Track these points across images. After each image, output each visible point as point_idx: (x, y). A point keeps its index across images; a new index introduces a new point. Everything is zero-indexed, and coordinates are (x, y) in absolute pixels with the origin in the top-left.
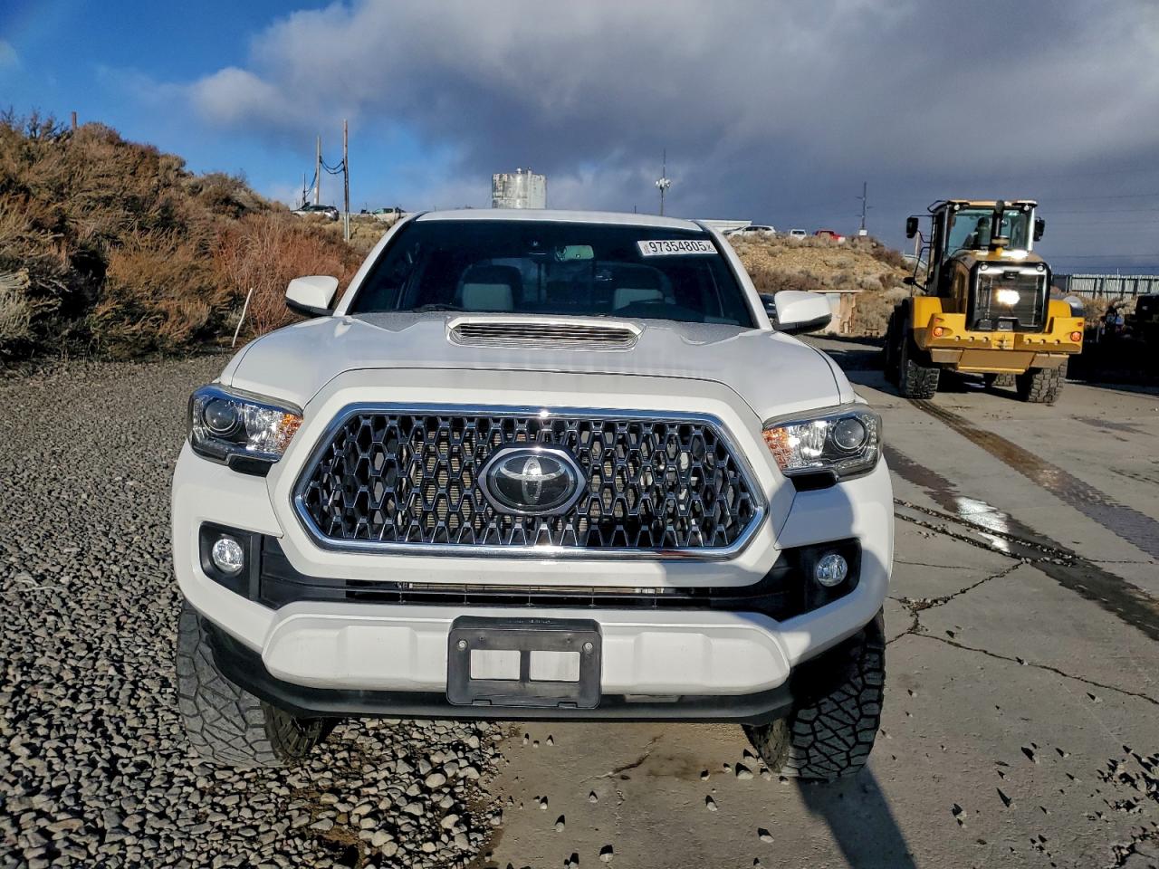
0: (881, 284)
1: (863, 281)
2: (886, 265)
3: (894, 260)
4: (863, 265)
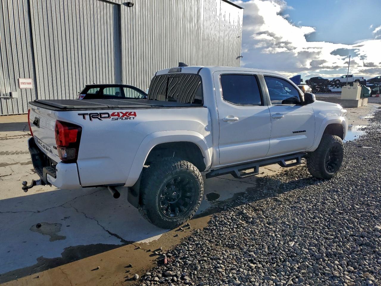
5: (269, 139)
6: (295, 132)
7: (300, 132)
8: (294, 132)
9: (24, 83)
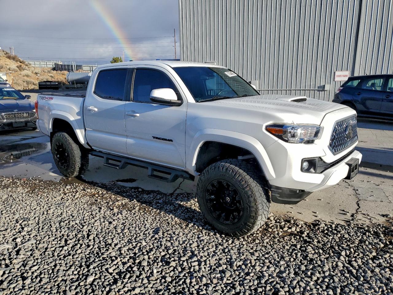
0: (18, 69)
1: (10, 68)
2: (13, 61)
3: (16, 59)
4: (3, 61)
5: (127, 137)
6: (157, 138)
7: (163, 139)
8: (154, 137)
9: (339, 76)
